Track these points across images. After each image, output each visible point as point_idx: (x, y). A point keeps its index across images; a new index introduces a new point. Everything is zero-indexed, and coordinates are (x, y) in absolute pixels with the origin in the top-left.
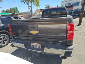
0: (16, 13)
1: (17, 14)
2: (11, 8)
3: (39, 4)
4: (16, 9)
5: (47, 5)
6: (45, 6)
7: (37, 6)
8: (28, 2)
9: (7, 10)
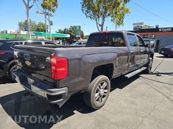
0: (77, 36)
1: (79, 38)
2: (71, 27)
3: (122, 21)
4: (78, 28)
5: (137, 24)
6: (134, 24)
7: (119, 25)
8: (99, 17)
9: (65, 30)
